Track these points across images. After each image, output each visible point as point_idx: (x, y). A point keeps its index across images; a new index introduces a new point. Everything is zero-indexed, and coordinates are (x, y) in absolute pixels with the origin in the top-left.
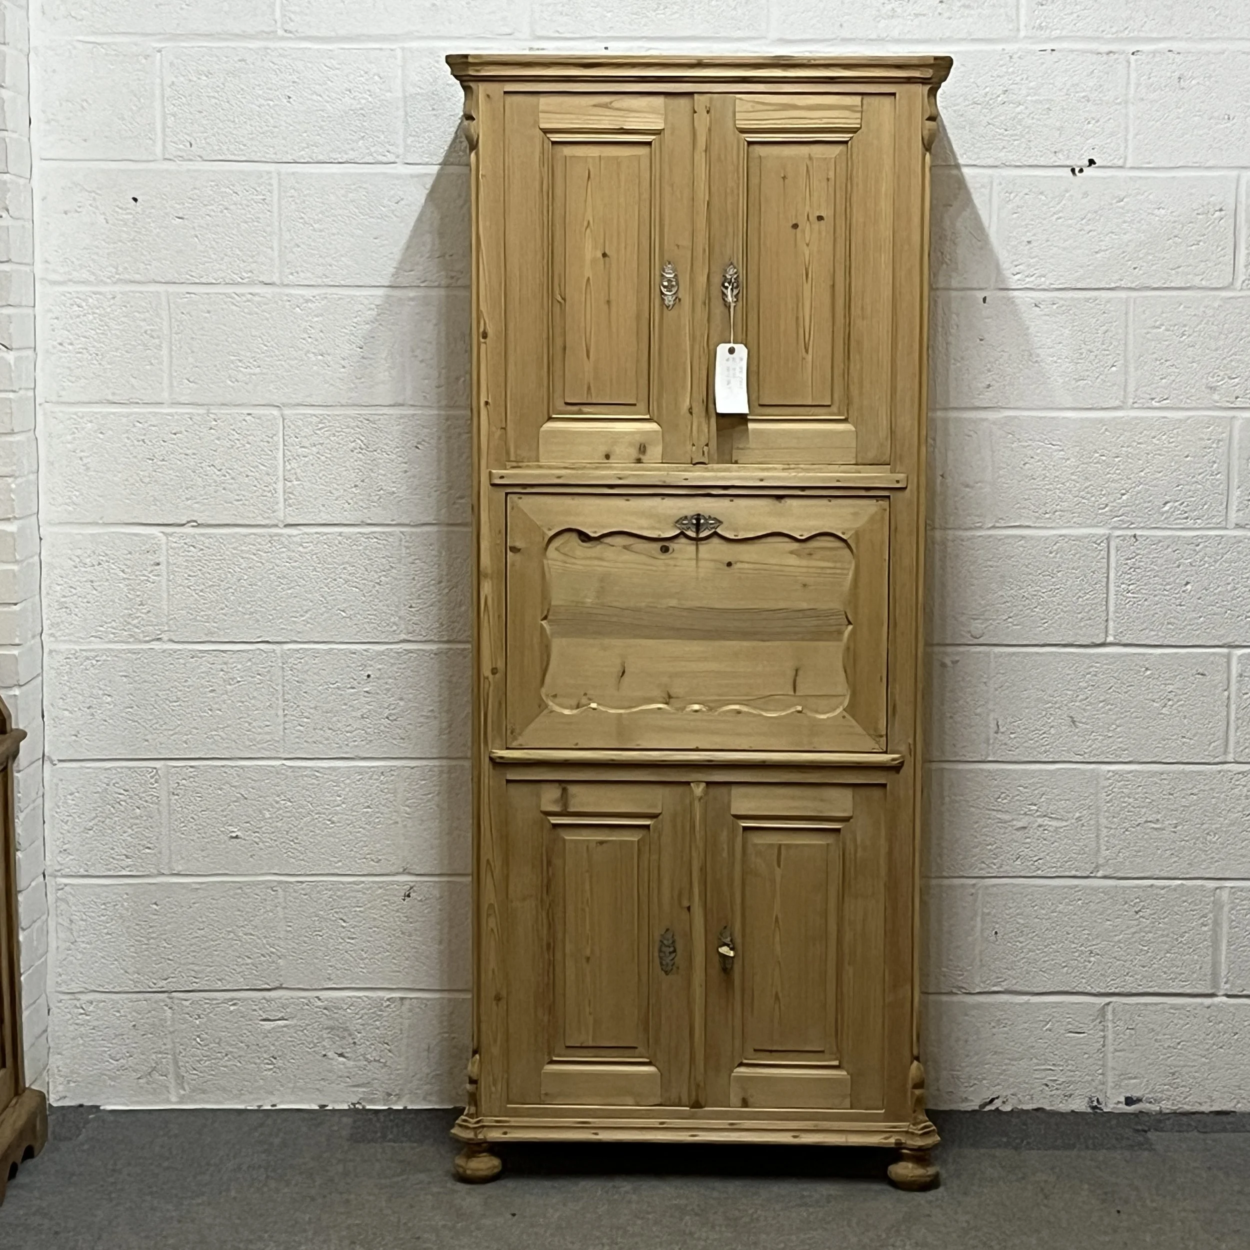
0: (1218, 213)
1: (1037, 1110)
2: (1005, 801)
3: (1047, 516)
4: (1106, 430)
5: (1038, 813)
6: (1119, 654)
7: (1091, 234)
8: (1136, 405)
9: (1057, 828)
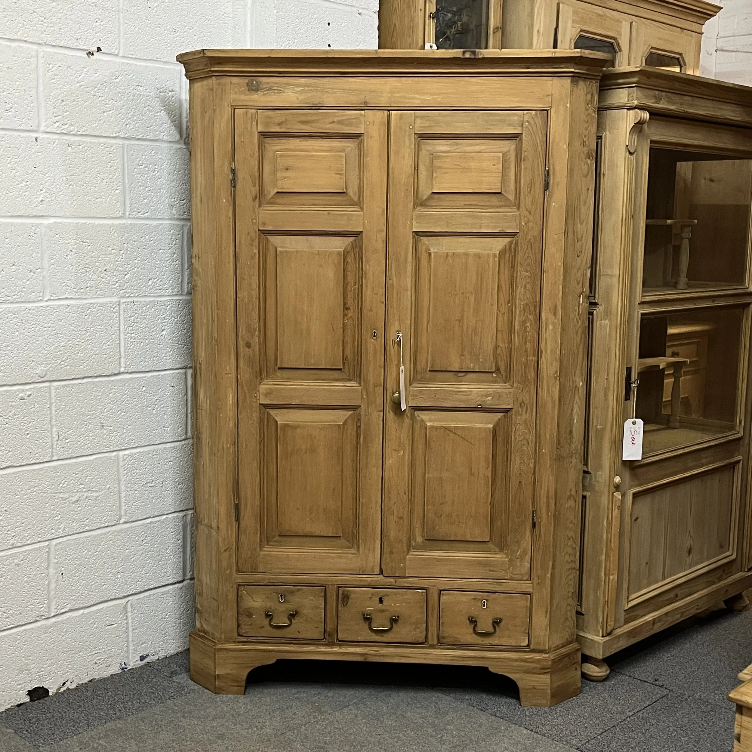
0: (170, 93)
1: (91, 681)
2: (65, 485)
3: (82, 290)
4: (115, 232)
5: (84, 490)
6: (128, 379)
7: (100, 98)
8: (131, 216)
9: (96, 497)
